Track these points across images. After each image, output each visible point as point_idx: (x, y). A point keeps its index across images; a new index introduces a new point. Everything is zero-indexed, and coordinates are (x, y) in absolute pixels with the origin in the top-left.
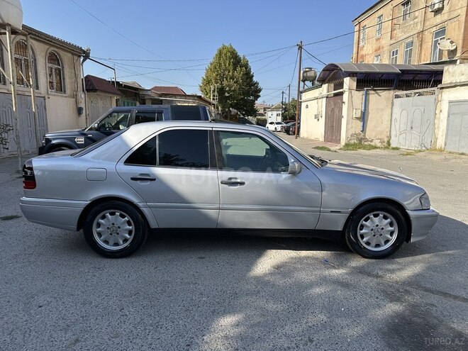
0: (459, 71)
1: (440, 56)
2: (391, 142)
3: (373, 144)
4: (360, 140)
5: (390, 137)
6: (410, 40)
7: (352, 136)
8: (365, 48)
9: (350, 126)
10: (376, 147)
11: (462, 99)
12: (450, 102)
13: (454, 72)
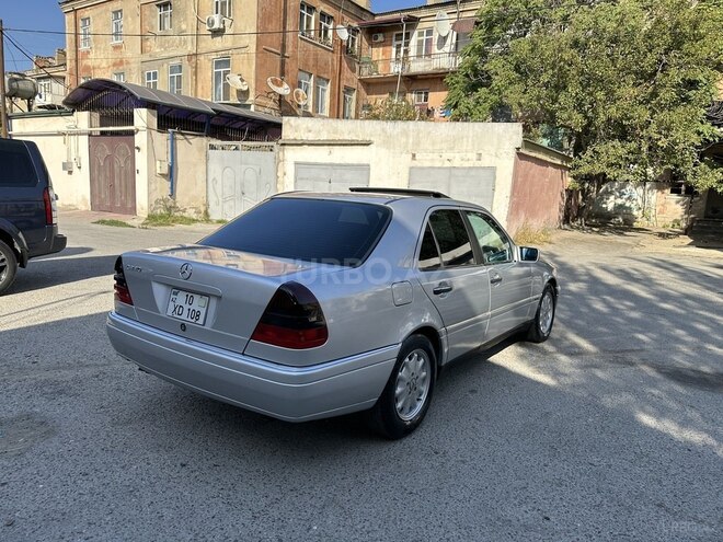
0: (304, 126)
1: (227, 96)
2: (209, 211)
3: (186, 215)
4: (169, 209)
5: (207, 205)
6: (176, 62)
7: (156, 202)
8: (92, 56)
9: (153, 186)
10: (194, 221)
11: (312, 161)
12: (296, 163)
13: (298, 126)
